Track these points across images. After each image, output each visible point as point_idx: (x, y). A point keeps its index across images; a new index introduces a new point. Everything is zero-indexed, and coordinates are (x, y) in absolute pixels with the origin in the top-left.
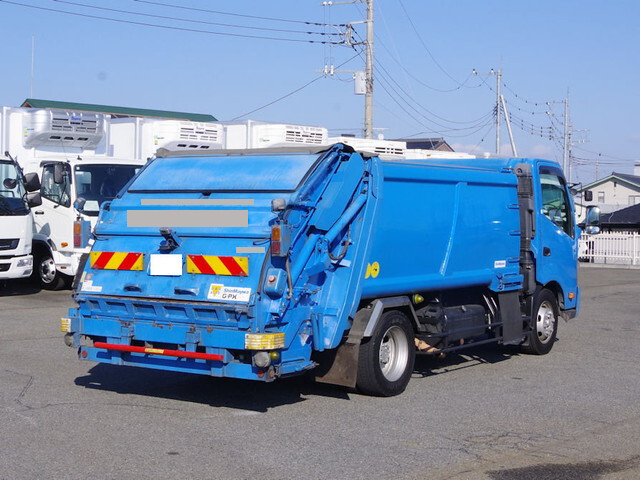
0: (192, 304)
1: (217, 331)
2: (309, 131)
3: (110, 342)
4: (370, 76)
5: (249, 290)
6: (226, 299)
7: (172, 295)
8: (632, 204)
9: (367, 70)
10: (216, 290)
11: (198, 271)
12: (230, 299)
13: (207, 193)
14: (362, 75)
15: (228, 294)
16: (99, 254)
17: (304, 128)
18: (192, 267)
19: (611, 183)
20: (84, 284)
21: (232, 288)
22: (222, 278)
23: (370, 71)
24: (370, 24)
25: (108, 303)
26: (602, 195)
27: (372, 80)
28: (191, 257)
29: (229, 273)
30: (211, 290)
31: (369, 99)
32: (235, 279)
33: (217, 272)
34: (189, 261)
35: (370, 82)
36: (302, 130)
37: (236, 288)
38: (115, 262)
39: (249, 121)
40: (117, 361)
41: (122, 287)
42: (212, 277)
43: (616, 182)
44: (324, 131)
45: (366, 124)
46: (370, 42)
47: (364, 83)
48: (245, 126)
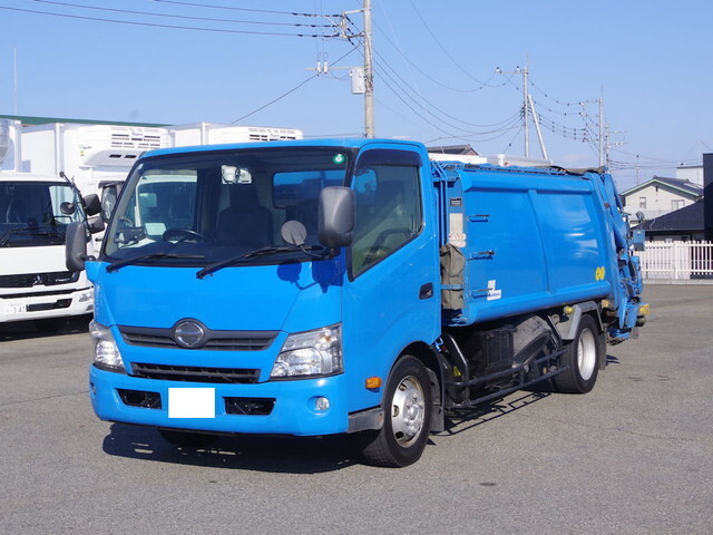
2: (279, 133)
4: (369, 72)
8: (675, 210)
9: (365, 66)
14: (360, 71)
17: (272, 130)
19: (653, 188)
23: (369, 67)
24: (367, 13)
26: (643, 200)
27: (372, 77)
31: (369, 99)
35: (369, 80)
36: (270, 132)
39: (204, 124)
43: (658, 186)
44: (297, 133)
45: (367, 128)
46: (368, 34)
47: (362, 80)
48: (198, 130)
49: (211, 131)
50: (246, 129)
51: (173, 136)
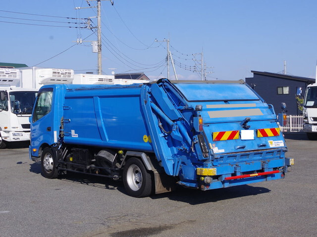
0: (265, 151)
2: (65, 71)
4: (100, 43)
5: (283, 141)
6: (277, 146)
7: (257, 148)
9: (98, 40)
10: (271, 143)
11: (262, 136)
14: (96, 43)
15: (276, 144)
16: (218, 133)
17: (62, 70)
18: (259, 134)
20: (213, 150)
22: (271, 138)
23: (100, 41)
24: (99, 18)
28: (259, 130)
29: (274, 135)
30: (269, 143)
31: (100, 55)
32: (275, 138)
33: (269, 135)
34: (259, 132)
35: (100, 46)
36: (61, 71)
37: (278, 141)
38: (225, 137)
41: (233, 148)
44: (72, 71)
45: (98, 67)
46: (99, 27)
47: (97, 47)
48: (32, 70)
49: (37, 70)
50: (51, 69)
51: (21, 72)
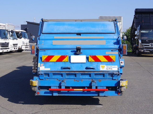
0: (94, 72)
1: (103, 81)
3: (52, 88)
5: (117, 66)
6: (108, 70)
7: (84, 70)
10: (103, 67)
11: (93, 61)
12: (110, 70)
13: (79, 34)
15: (108, 68)
20: (40, 68)
21: (110, 66)
25: (53, 74)
28: (90, 56)
29: (107, 61)
30: (101, 67)
37: (111, 66)
40: (55, 94)
41: (60, 68)
42: (100, 63)
